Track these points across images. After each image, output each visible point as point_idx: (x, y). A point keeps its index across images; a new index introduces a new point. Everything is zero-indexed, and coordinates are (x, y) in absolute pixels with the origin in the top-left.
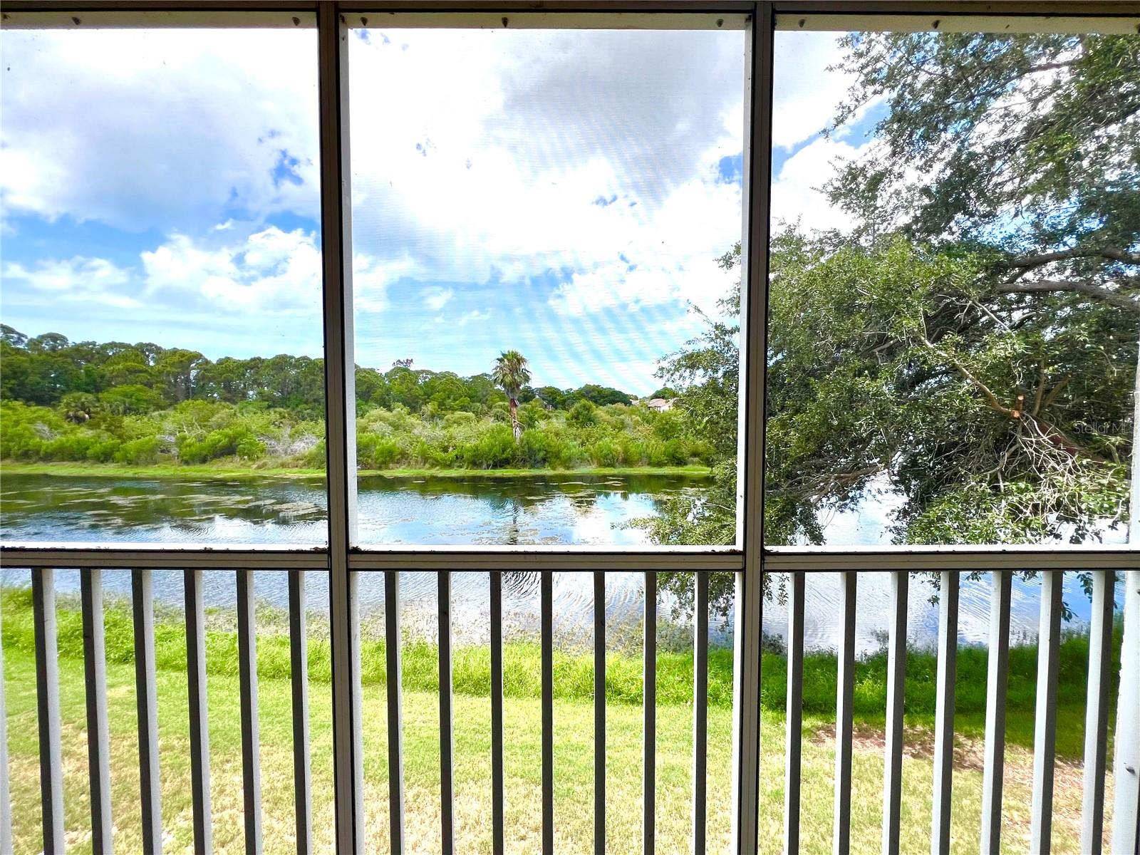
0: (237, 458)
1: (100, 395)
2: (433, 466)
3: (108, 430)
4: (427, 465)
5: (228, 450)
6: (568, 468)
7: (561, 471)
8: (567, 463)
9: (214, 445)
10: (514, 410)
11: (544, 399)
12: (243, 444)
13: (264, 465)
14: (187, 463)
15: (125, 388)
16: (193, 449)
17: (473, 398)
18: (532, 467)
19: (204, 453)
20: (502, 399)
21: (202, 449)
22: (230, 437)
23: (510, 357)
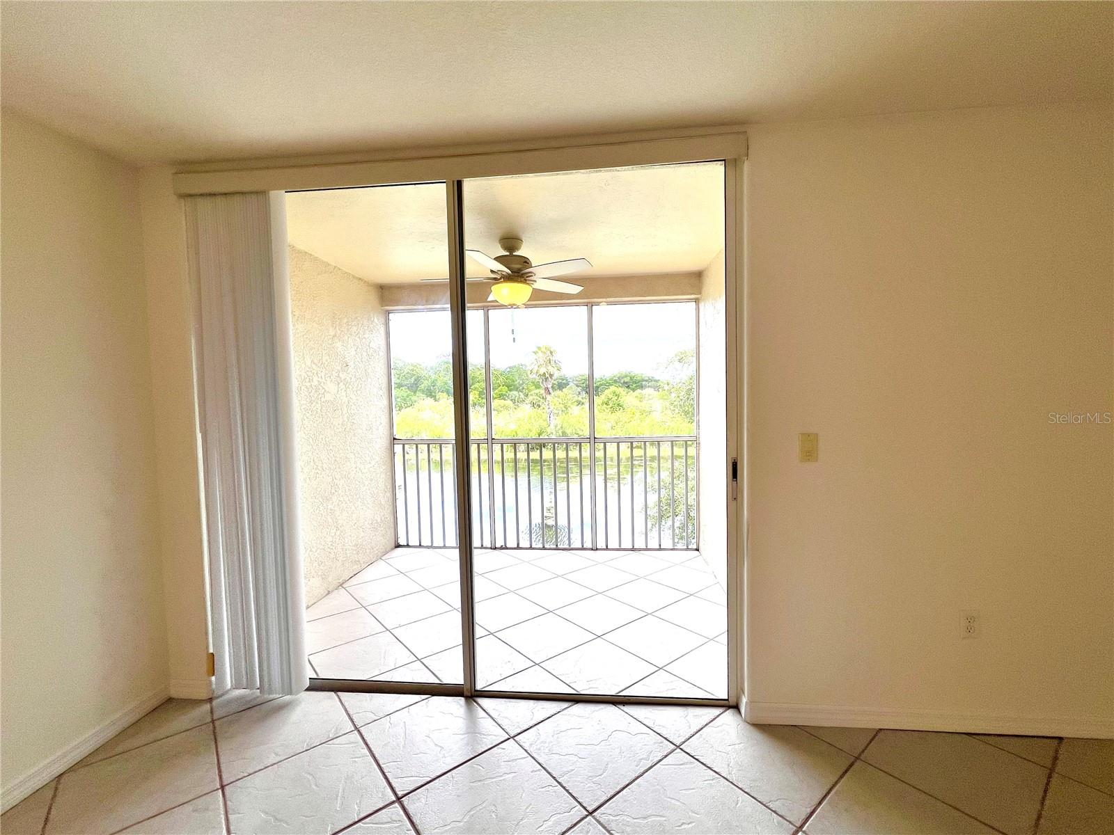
10: (549, 397)
11: (578, 386)
17: (510, 387)
20: (537, 387)
23: (543, 350)
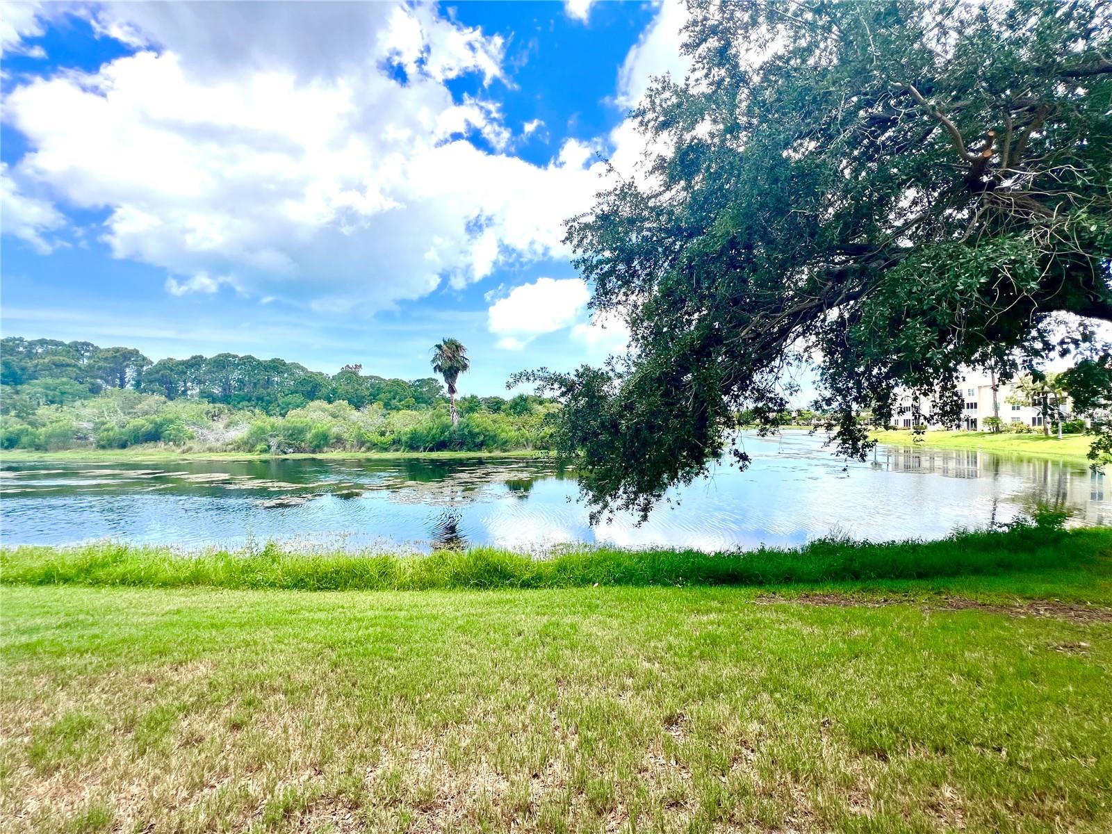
0: (161, 445)
1: (19, 387)
2: (369, 449)
3: (18, 416)
4: (363, 449)
5: (153, 436)
6: (505, 451)
7: (497, 453)
8: (504, 445)
9: (136, 430)
10: (453, 397)
12: (170, 430)
13: (190, 449)
14: (103, 447)
15: (49, 380)
16: (111, 433)
17: (418, 399)
18: (469, 450)
19: (124, 438)
21: (122, 434)
22: (156, 423)
23: (449, 344)
